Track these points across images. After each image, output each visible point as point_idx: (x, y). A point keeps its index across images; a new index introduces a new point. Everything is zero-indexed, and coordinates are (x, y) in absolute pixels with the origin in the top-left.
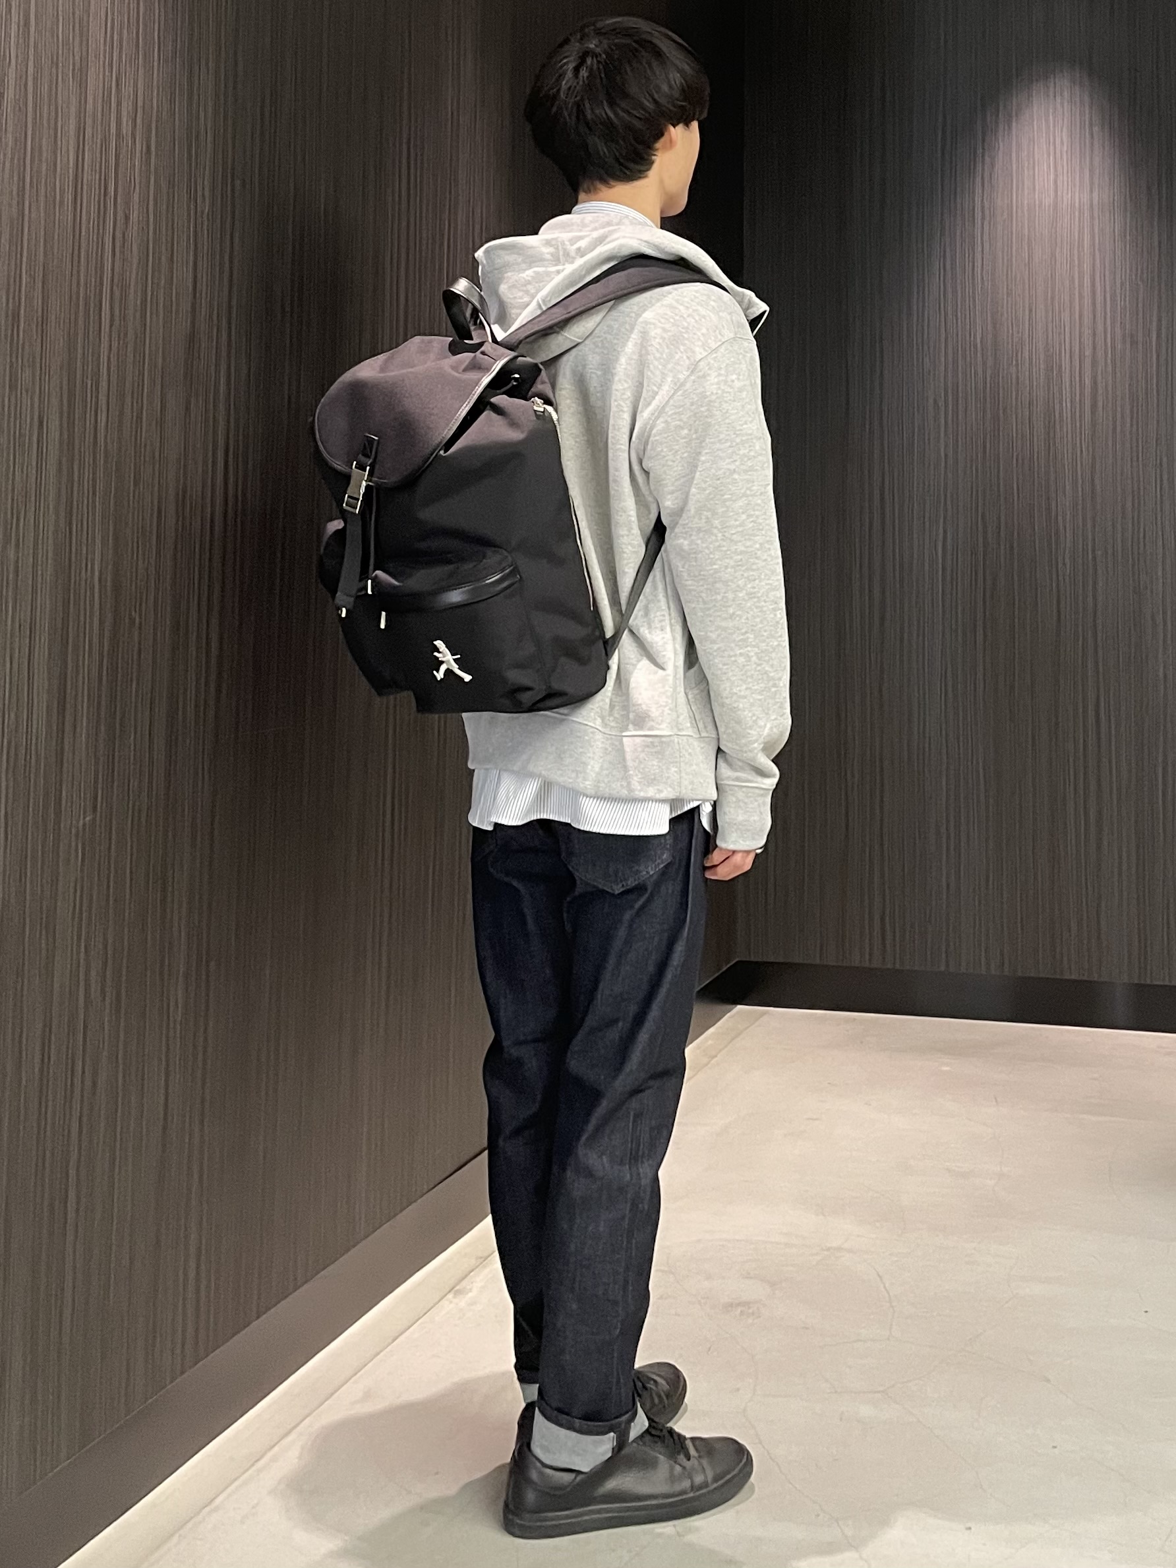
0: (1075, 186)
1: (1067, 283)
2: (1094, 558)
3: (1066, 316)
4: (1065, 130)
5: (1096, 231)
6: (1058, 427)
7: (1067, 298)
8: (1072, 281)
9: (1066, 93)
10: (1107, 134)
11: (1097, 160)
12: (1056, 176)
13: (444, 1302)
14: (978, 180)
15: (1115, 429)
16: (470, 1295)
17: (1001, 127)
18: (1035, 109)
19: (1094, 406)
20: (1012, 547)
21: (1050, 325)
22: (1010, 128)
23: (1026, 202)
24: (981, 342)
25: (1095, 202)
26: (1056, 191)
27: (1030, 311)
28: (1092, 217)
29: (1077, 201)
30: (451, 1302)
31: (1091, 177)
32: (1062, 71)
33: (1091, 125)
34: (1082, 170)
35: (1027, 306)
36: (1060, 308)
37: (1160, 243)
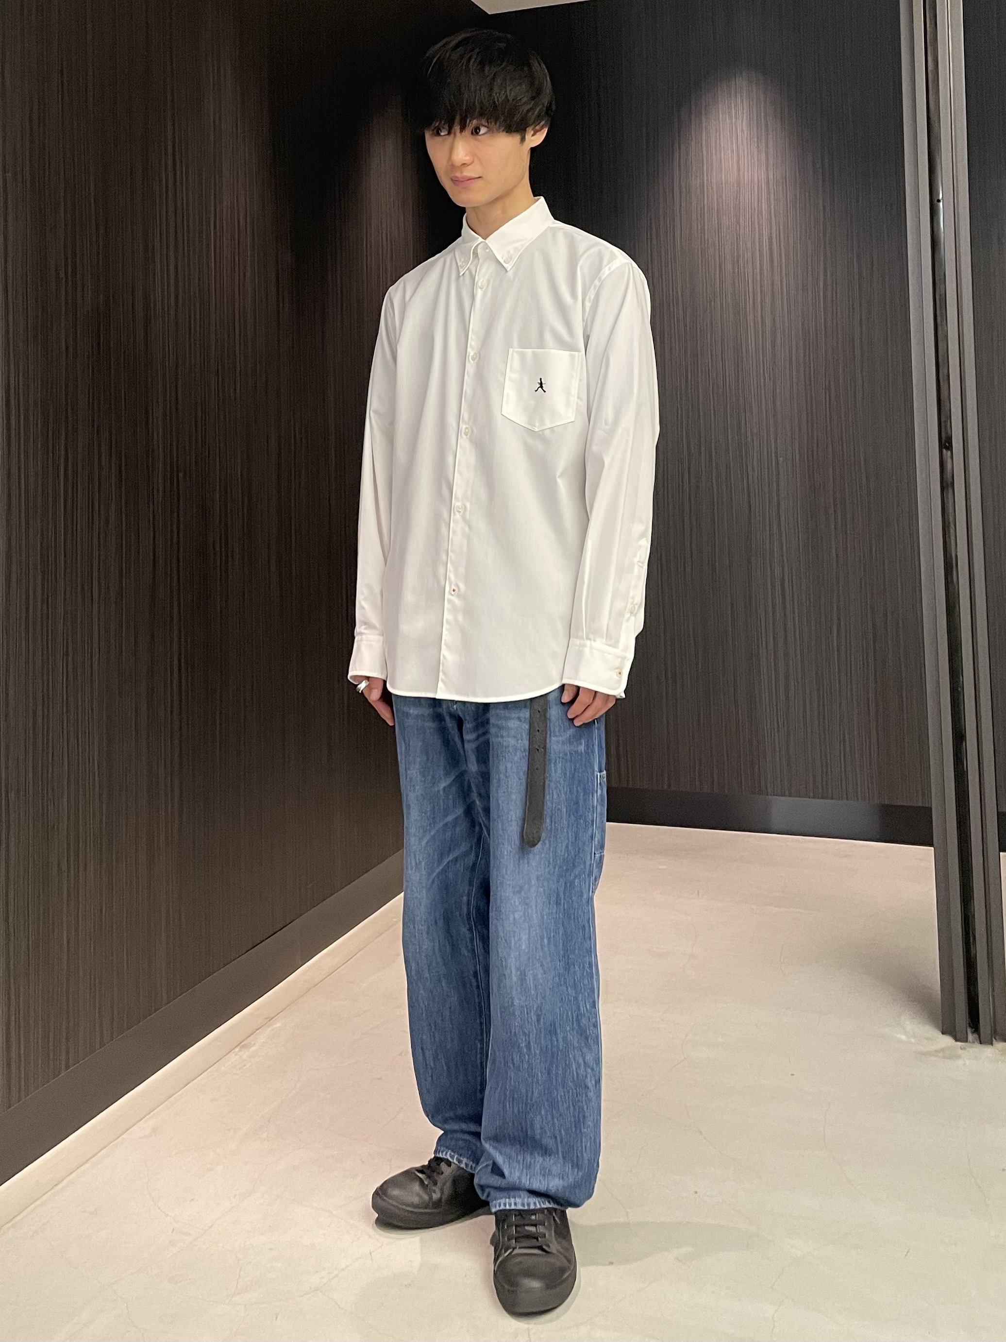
0: (754, 166)
1: (749, 245)
2: (777, 463)
3: (751, 271)
4: (744, 121)
5: (772, 202)
6: (745, 359)
7: (750, 254)
8: (753, 242)
9: (745, 92)
10: (779, 125)
11: (771, 144)
12: (739, 158)
13: (231, 1055)
14: (676, 164)
15: (791, 359)
16: (253, 1049)
17: (693, 122)
18: (720, 105)
19: (774, 342)
20: (711, 456)
21: (736, 280)
22: (701, 120)
23: (714, 181)
24: (682, 295)
25: (771, 176)
26: (739, 171)
27: (720, 267)
28: (769, 193)
29: (756, 179)
30: (236, 1055)
31: (767, 160)
32: (741, 73)
33: (765, 116)
34: (759, 151)
35: (718, 264)
36: (744, 265)
37: (824, 208)
